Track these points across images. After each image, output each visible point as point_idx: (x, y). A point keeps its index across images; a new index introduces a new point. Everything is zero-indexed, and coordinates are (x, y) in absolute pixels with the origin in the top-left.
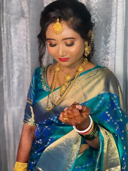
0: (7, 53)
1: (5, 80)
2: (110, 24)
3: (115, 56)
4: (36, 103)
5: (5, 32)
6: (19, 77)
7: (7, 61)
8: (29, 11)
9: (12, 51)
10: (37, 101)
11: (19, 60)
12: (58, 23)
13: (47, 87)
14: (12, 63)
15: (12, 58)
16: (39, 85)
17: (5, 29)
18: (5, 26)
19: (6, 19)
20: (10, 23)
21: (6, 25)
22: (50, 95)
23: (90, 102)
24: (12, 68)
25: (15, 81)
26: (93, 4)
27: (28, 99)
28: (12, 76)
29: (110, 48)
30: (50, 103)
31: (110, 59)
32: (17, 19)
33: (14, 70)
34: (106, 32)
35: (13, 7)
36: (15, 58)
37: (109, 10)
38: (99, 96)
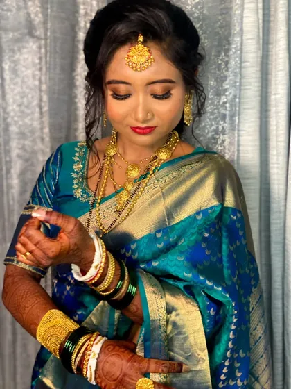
2: (227, 50)
3: (239, 122)
6: (23, 173)
8: (45, 23)
9: (7, 113)
11: (22, 135)
12: (140, 46)
13: (84, 191)
14: (7, 142)
24: (8, 152)
25: (15, 181)
26: (189, 7)
28: (8, 171)
29: (227, 105)
31: (228, 130)
33: (10, 157)
34: (219, 70)
35: (9, 13)
36: (14, 129)
37: (224, 19)
38: (198, 213)
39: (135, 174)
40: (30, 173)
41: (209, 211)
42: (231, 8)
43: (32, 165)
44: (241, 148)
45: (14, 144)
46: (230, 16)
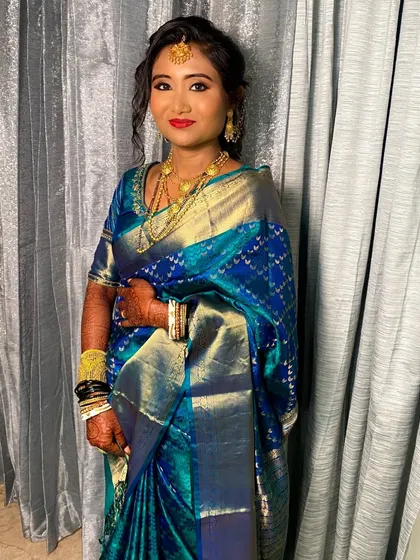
0: (71, 137)
1: (68, 192)
2: (278, 81)
3: (285, 149)
4: (118, 239)
5: (69, 93)
6: (96, 187)
7: (72, 154)
8: (116, 51)
9: (83, 132)
10: (119, 235)
11: (96, 152)
12: (182, 44)
13: (143, 208)
14: (82, 158)
15: (82, 147)
16: (126, 204)
17: (69, 87)
18: (69, 81)
19: (71, 67)
20: (79, 75)
21: (72, 78)
22: (146, 223)
23: (220, 238)
24: (83, 167)
25: (89, 194)
26: (243, 40)
27: (104, 231)
28: (83, 185)
29: (275, 132)
30: (144, 240)
31: (275, 156)
32: (93, 67)
33: (84, 172)
34: (269, 99)
35: (87, 42)
36: (88, 147)
37: (275, 52)
38: (240, 227)
39: (186, 188)
40: (102, 186)
41: (251, 227)
42: (282, 43)
43: (104, 180)
44: (286, 172)
45: (88, 160)
46: (281, 50)
